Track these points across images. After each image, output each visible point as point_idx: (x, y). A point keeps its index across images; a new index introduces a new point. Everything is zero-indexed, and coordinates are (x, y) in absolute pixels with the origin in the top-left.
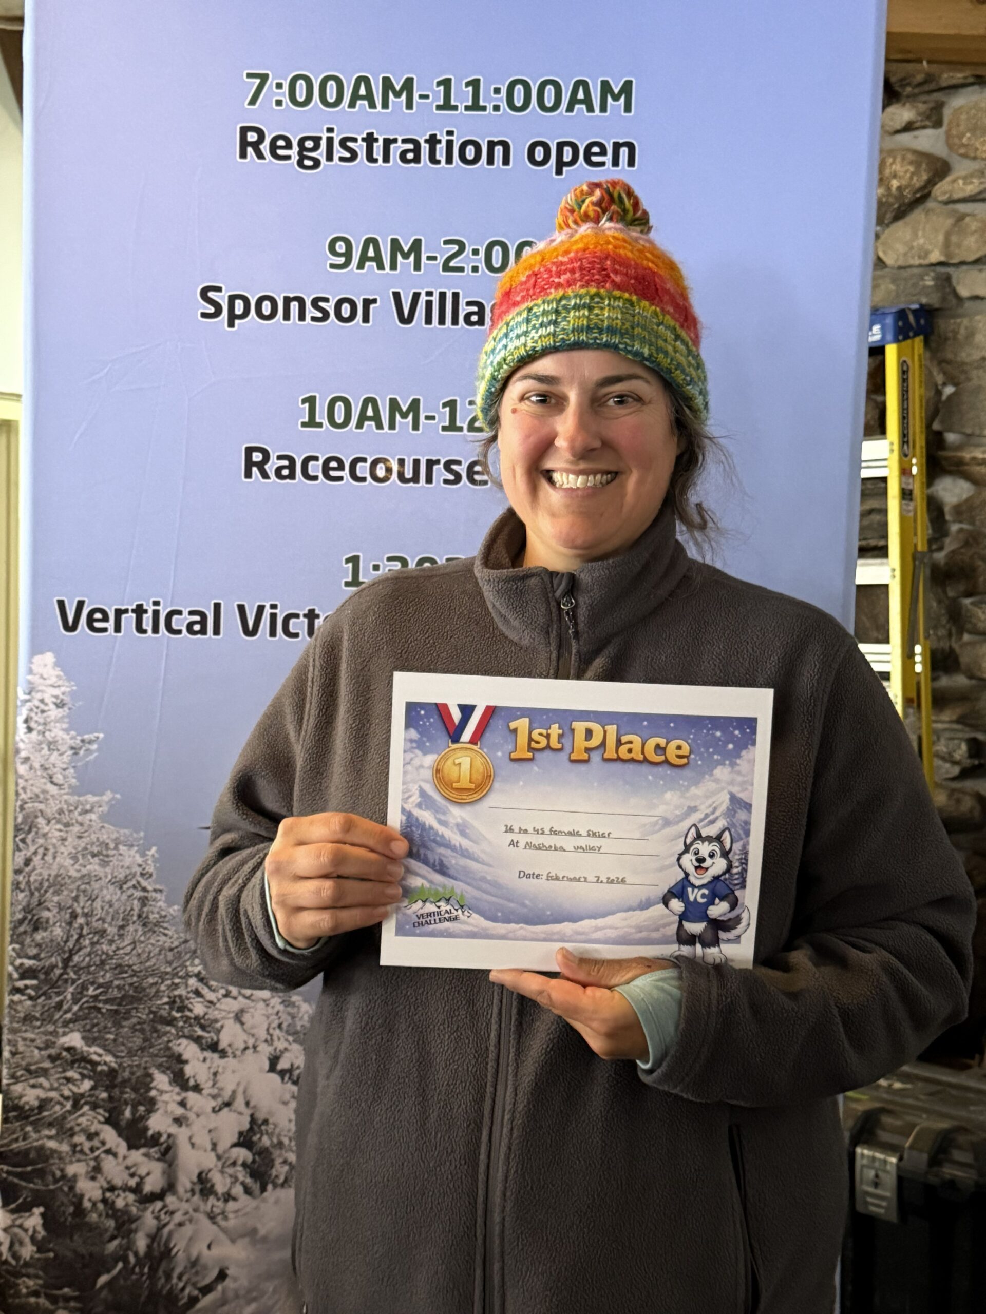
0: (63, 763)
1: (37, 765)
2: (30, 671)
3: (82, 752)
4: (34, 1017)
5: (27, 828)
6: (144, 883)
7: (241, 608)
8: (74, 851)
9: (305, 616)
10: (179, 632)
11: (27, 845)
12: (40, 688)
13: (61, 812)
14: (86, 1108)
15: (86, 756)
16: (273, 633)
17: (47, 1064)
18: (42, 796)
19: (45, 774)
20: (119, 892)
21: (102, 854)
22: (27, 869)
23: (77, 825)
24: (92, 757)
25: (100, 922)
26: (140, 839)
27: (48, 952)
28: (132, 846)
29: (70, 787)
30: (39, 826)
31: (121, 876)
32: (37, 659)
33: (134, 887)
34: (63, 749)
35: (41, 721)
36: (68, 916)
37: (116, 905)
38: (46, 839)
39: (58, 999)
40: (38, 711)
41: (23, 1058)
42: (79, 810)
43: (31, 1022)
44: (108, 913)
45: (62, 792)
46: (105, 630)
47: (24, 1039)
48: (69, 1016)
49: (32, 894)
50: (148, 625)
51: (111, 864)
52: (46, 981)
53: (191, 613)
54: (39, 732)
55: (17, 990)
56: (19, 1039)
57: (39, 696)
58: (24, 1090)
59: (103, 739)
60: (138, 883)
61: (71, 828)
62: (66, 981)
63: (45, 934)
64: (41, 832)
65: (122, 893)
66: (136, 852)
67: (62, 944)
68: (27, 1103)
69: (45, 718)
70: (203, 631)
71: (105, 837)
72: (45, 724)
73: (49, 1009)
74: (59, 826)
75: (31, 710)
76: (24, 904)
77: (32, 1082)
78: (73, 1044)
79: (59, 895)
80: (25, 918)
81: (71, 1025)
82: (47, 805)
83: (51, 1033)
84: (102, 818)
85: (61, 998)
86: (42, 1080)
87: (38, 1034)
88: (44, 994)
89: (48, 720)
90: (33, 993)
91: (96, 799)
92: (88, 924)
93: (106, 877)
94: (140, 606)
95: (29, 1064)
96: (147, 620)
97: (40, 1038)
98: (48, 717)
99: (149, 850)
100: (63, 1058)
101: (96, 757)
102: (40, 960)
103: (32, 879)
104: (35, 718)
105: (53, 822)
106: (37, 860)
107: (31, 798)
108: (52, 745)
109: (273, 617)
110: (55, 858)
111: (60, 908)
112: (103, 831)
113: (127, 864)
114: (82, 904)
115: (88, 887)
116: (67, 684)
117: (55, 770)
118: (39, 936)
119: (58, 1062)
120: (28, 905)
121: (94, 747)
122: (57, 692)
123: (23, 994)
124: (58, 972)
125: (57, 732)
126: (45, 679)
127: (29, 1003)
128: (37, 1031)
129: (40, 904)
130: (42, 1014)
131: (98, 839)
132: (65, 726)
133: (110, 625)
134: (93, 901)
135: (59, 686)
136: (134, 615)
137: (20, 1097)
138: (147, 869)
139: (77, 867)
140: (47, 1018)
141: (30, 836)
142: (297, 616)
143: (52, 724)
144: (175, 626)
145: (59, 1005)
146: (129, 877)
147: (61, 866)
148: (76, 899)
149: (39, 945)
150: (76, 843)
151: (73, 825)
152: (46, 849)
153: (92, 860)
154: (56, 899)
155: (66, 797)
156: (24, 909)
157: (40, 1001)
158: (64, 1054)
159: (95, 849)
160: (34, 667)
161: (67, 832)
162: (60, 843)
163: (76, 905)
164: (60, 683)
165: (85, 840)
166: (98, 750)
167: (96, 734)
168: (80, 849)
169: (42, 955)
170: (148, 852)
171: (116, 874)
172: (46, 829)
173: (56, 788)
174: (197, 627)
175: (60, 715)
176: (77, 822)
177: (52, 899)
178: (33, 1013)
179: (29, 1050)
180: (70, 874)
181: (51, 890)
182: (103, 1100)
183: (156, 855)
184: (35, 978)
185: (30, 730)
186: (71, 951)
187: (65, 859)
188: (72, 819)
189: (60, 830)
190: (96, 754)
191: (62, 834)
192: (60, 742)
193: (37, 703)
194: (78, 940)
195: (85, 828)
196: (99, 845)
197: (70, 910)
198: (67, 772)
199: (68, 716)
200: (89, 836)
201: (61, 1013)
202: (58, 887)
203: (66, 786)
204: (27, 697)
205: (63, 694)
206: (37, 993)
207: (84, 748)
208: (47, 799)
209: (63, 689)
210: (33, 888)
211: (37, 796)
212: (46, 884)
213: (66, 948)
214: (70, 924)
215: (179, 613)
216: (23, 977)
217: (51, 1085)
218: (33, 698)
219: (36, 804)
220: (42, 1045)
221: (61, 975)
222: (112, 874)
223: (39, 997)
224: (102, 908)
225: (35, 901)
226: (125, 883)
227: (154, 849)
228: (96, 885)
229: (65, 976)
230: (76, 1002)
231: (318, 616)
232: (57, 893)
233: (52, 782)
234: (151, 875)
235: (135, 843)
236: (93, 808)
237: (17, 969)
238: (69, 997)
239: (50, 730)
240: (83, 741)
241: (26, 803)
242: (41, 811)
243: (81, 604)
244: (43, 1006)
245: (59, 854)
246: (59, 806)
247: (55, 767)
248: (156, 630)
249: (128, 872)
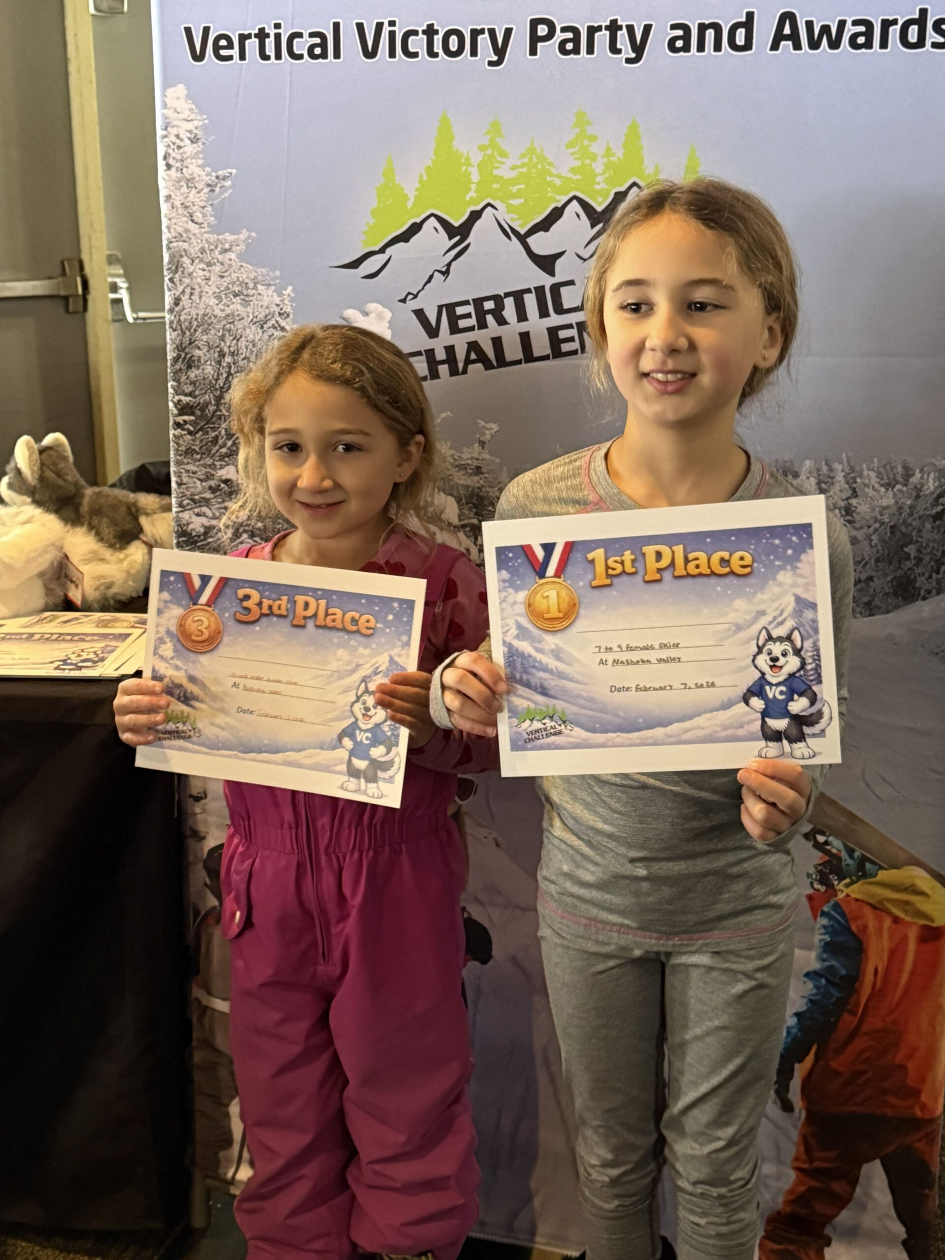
0: (201, 201)
1: (178, 204)
2: (165, 106)
3: (217, 189)
4: (194, 450)
5: (174, 268)
6: (283, 323)
7: (360, 27)
8: (218, 291)
9: (424, 32)
10: (300, 57)
11: (176, 285)
12: (173, 124)
13: (203, 251)
14: (245, 536)
15: (221, 193)
16: (392, 54)
17: (208, 495)
18: (184, 235)
19: (185, 213)
20: (260, 331)
21: (241, 293)
22: (177, 309)
23: (218, 264)
24: (227, 195)
25: (246, 361)
26: (275, 278)
27: (201, 389)
28: (269, 285)
29: (209, 225)
30: (185, 265)
31: (261, 316)
32: (170, 92)
33: (274, 327)
34: (200, 187)
35: (179, 157)
36: (216, 355)
37: (259, 346)
38: (192, 279)
39: (213, 434)
40: (175, 147)
41: (187, 488)
42: (219, 249)
43: (192, 455)
44: (252, 352)
45: (203, 230)
46: (230, 58)
47: (187, 471)
48: (224, 450)
49: (184, 333)
50: (270, 51)
51: (252, 303)
52: (201, 418)
53: (312, 35)
54: (177, 169)
55: (178, 425)
56: (183, 471)
57: (174, 131)
58: (190, 517)
59: (236, 174)
60: (277, 322)
61: (213, 267)
62: (220, 418)
63: (197, 372)
64: (186, 273)
65: (263, 333)
66: (274, 291)
67: (214, 382)
68: (193, 530)
69: (182, 154)
70: (324, 55)
71: (244, 276)
72: (182, 160)
73: (206, 444)
74: (202, 266)
75: (169, 146)
76: (177, 342)
77: (196, 510)
78: (229, 477)
79: (207, 334)
80: (179, 356)
81: (227, 459)
82: (190, 245)
83: (210, 466)
84: (240, 256)
85: (216, 433)
86: (205, 509)
87: (198, 466)
88: (201, 429)
89: (185, 156)
90: (192, 429)
91: (234, 237)
92: (234, 364)
93: (248, 316)
94: (262, 30)
95: (193, 494)
96: (270, 43)
97: (201, 470)
98: (184, 153)
99: (286, 290)
100: (221, 490)
101: (231, 194)
102: (195, 397)
103: (182, 318)
104: (173, 154)
105: (197, 261)
106: (185, 301)
107: (175, 237)
108: (190, 182)
109: (392, 34)
110: (200, 297)
111: (210, 348)
112: (242, 270)
113: (265, 305)
114: (228, 344)
115: (232, 326)
116: (199, 118)
117: (194, 209)
118: (193, 374)
119: (218, 493)
120: (181, 344)
121: (228, 183)
122: (190, 126)
123: (183, 429)
124: (212, 408)
125: (194, 169)
126: (179, 113)
127: (189, 437)
128: (198, 463)
129: (191, 343)
130: (201, 448)
131: (238, 280)
132: (200, 162)
133: (235, 52)
134: (238, 340)
135: (192, 120)
136: (257, 40)
137: (188, 524)
138: (284, 309)
139: (220, 306)
140: (206, 452)
141: (177, 276)
142: (415, 33)
143: (189, 160)
144: (296, 51)
145: (215, 440)
146: (269, 317)
147: (207, 306)
148: (222, 339)
149: (193, 383)
150: (219, 281)
151: (214, 264)
152: (192, 289)
153: (234, 300)
154: (205, 338)
155: (206, 236)
156: (177, 347)
157: (198, 435)
158: (223, 485)
159: (237, 289)
160: (167, 100)
161: (209, 271)
162: (204, 282)
163: (223, 344)
164: (193, 116)
165: (227, 280)
166: (232, 187)
167: (229, 170)
168: (222, 289)
169: (197, 393)
170: (284, 292)
171: (256, 314)
172: (191, 269)
173: (197, 226)
174: (318, 51)
175: (195, 151)
176: (218, 261)
177: (202, 338)
178: (193, 447)
179: (191, 481)
180: (215, 313)
181: (200, 330)
182: (259, 529)
183: (292, 295)
184: (193, 414)
185: (169, 167)
186: (221, 388)
187: (209, 297)
188: (213, 258)
189: (204, 270)
190: (231, 191)
191: (205, 273)
192: (197, 179)
193: (174, 139)
194: (227, 378)
195: (227, 268)
196: (240, 285)
197: (218, 349)
198: (206, 209)
199: (201, 152)
200: (230, 275)
201: (217, 447)
202: (206, 326)
203: (205, 225)
204: (165, 133)
205: (196, 128)
206: (195, 428)
207: (219, 185)
208: (190, 239)
209: (196, 123)
210: (183, 327)
211: (181, 235)
212: (195, 323)
213: (218, 386)
214: (219, 363)
215: (300, 35)
216: (182, 412)
217: (214, 514)
218: (169, 133)
219: (181, 244)
220: (203, 477)
221: (215, 411)
222: (253, 313)
223: (197, 432)
224: (247, 348)
225: (186, 341)
226: (266, 323)
227: (290, 288)
228: (239, 325)
229: (219, 413)
230: (229, 439)
231: (437, 32)
232: (206, 332)
233: (193, 221)
234: (288, 315)
235: (272, 283)
236: (231, 246)
237: (176, 405)
238: (223, 432)
239: (187, 167)
240: (217, 177)
241: (171, 242)
242: (184, 250)
243: (206, 30)
244: (201, 441)
245: (204, 293)
246: (200, 245)
247: (194, 205)
248: (278, 56)
249: (267, 312)
